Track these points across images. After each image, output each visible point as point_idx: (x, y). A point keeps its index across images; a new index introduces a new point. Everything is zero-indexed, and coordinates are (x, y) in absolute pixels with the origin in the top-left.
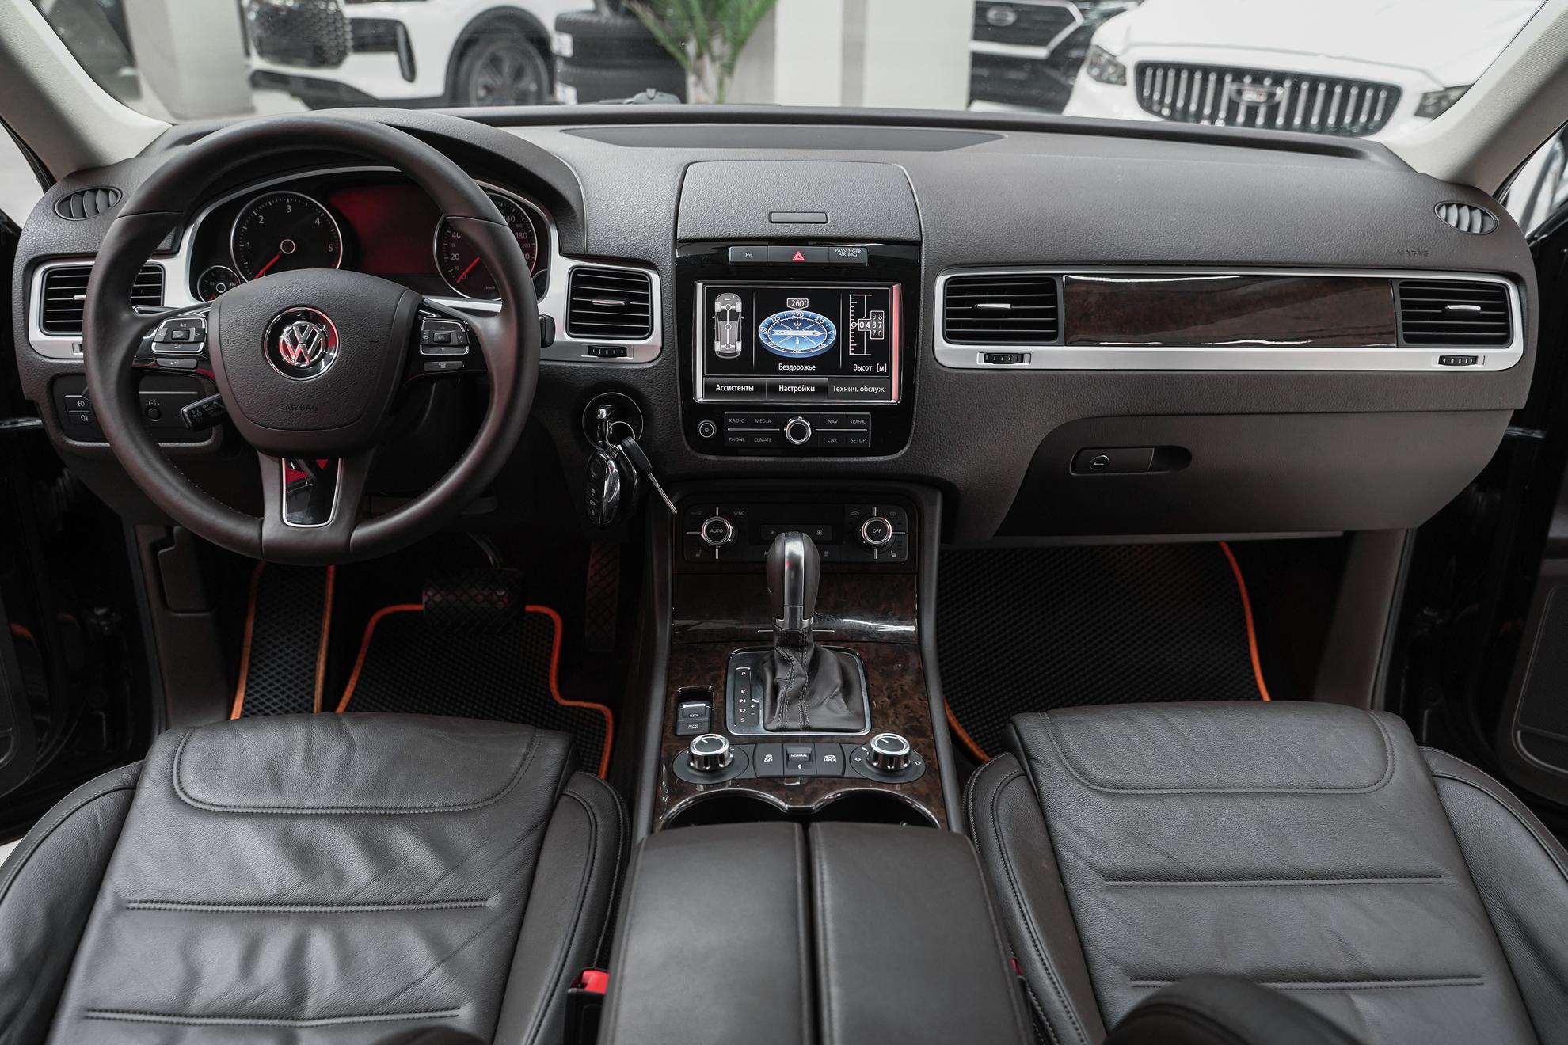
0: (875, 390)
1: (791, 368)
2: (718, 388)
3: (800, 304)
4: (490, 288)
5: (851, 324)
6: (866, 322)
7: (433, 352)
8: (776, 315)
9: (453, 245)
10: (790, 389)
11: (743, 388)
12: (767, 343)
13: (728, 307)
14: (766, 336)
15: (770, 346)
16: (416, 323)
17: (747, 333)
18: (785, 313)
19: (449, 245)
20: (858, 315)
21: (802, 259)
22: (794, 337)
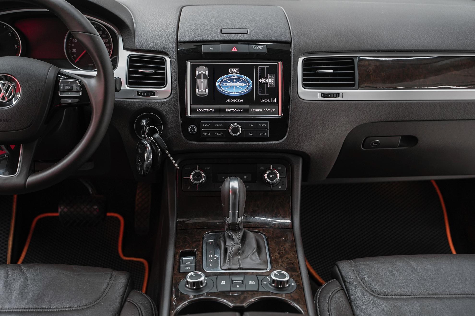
0: (270, 110)
1: (232, 101)
2: (198, 110)
3: (235, 71)
4: (90, 65)
5: (259, 80)
6: (266, 79)
7: (65, 94)
8: (224, 76)
9: (73, 45)
10: (231, 110)
12: (220, 89)
13: (202, 73)
14: (220, 86)
15: (222, 90)
16: (57, 81)
17: (211, 85)
18: (228, 75)
19: (71, 45)
20: (262, 76)
21: (236, 50)
22: (233, 86)
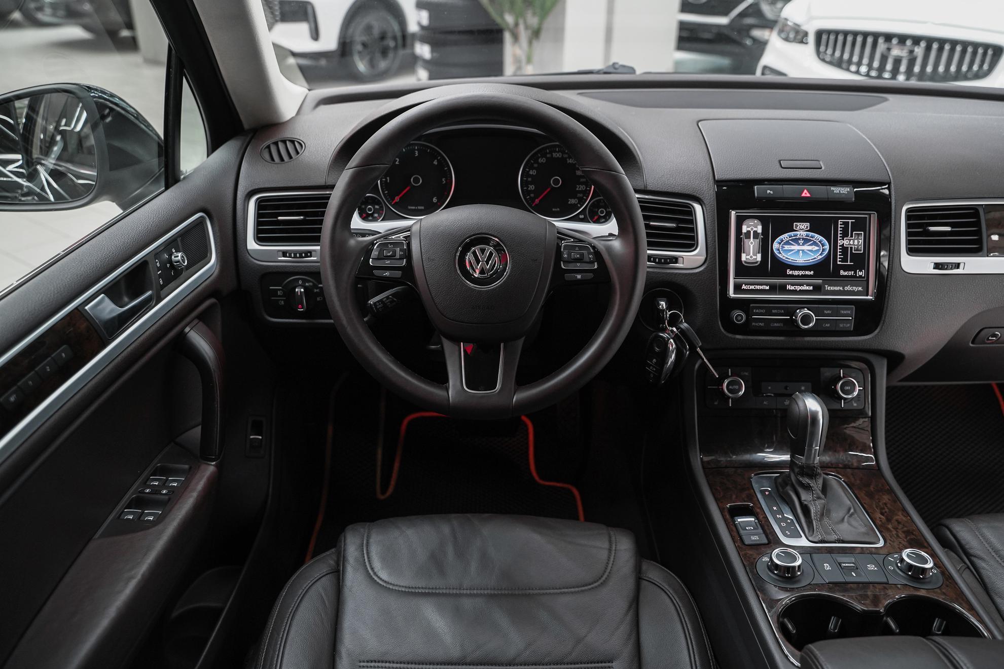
0: (855, 289)
1: (796, 273)
2: (744, 287)
3: (803, 227)
4: (556, 210)
5: (839, 242)
6: (850, 240)
7: (571, 267)
8: (786, 235)
9: (530, 179)
10: (795, 288)
11: (761, 287)
12: (779, 255)
13: (752, 229)
14: (779, 250)
15: (781, 257)
16: (559, 247)
17: (765, 248)
18: (792, 233)
19: (527, 179)
20: (845, 235)
21: (808, 195)
22: (799, 251)
